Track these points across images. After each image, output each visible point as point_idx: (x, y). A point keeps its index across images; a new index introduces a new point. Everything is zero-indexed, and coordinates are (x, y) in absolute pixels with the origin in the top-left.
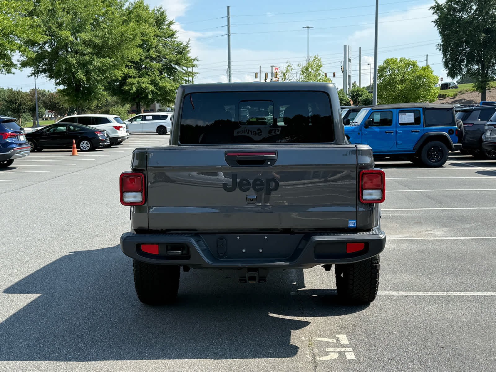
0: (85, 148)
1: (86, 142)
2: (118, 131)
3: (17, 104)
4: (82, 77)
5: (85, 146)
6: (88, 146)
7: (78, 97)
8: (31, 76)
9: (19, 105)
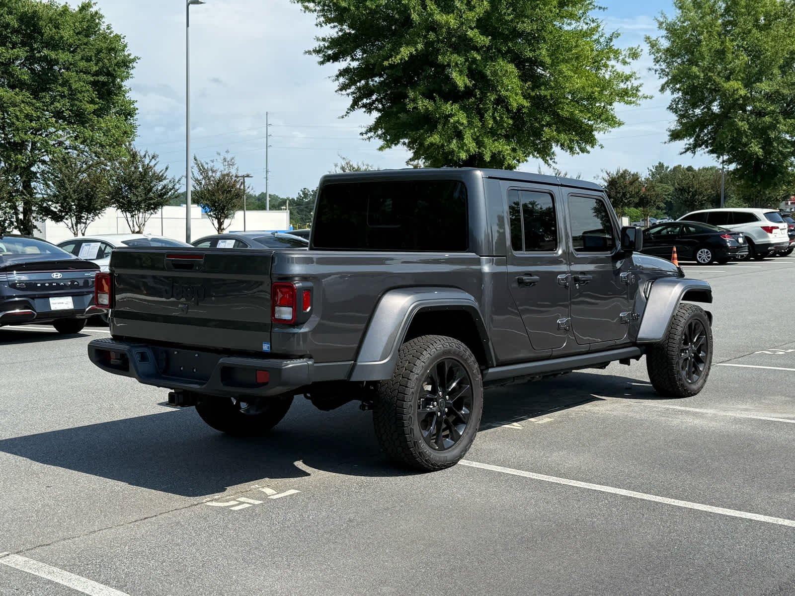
0: (704, 260)
1: (706, 250)
2: (769, 234)
3: (691, 194)
4: (757, 150)
5: (704, 256)
6: (709, 257)
7: (754, 182)
8: (685, 152)
9: (694, 195)
